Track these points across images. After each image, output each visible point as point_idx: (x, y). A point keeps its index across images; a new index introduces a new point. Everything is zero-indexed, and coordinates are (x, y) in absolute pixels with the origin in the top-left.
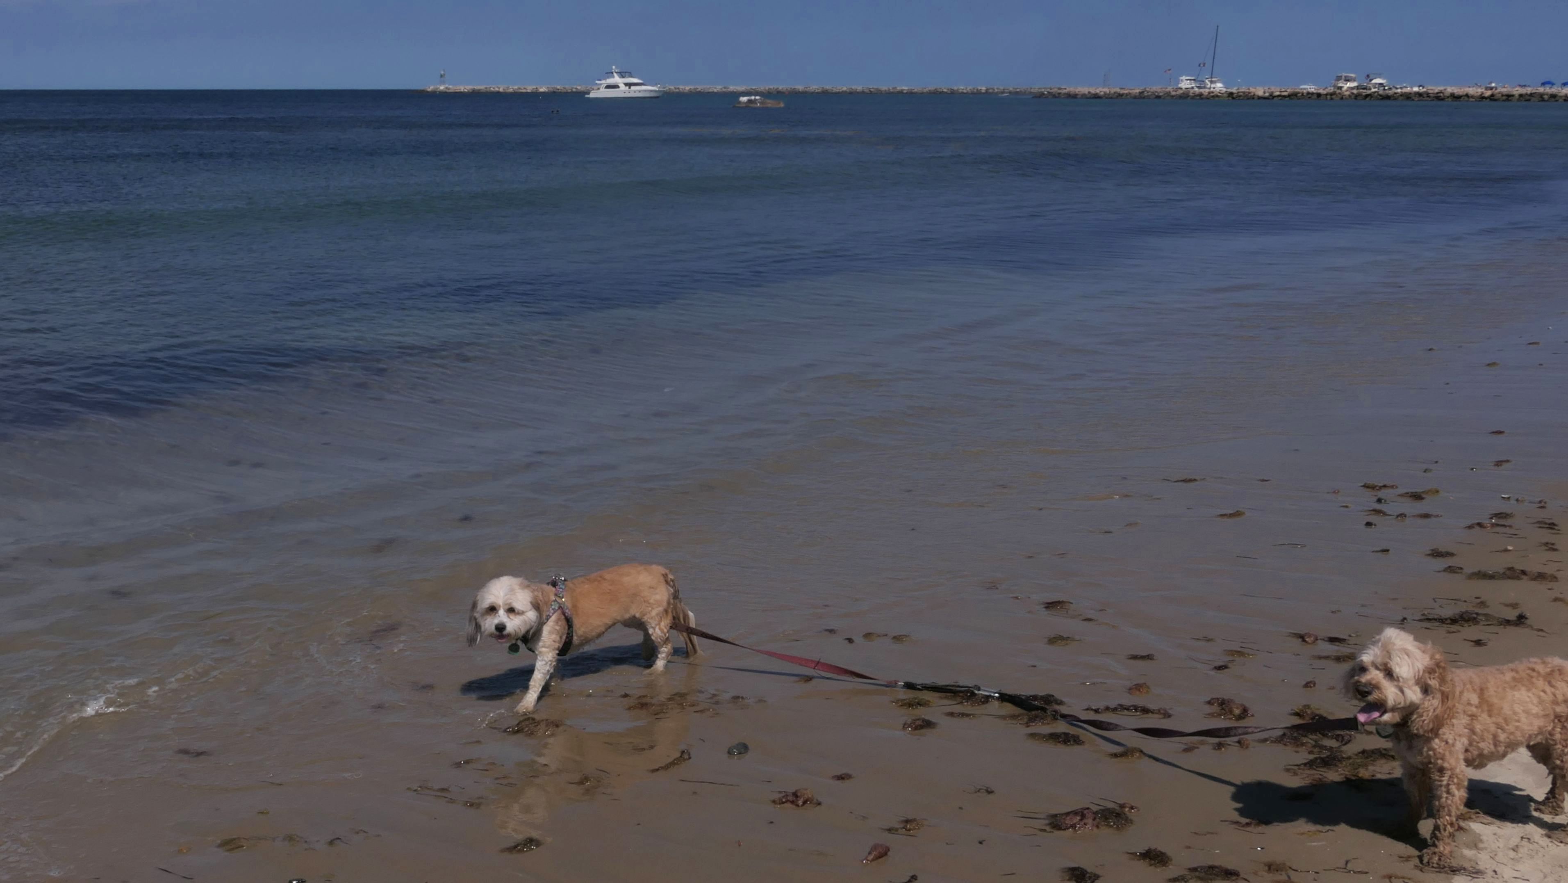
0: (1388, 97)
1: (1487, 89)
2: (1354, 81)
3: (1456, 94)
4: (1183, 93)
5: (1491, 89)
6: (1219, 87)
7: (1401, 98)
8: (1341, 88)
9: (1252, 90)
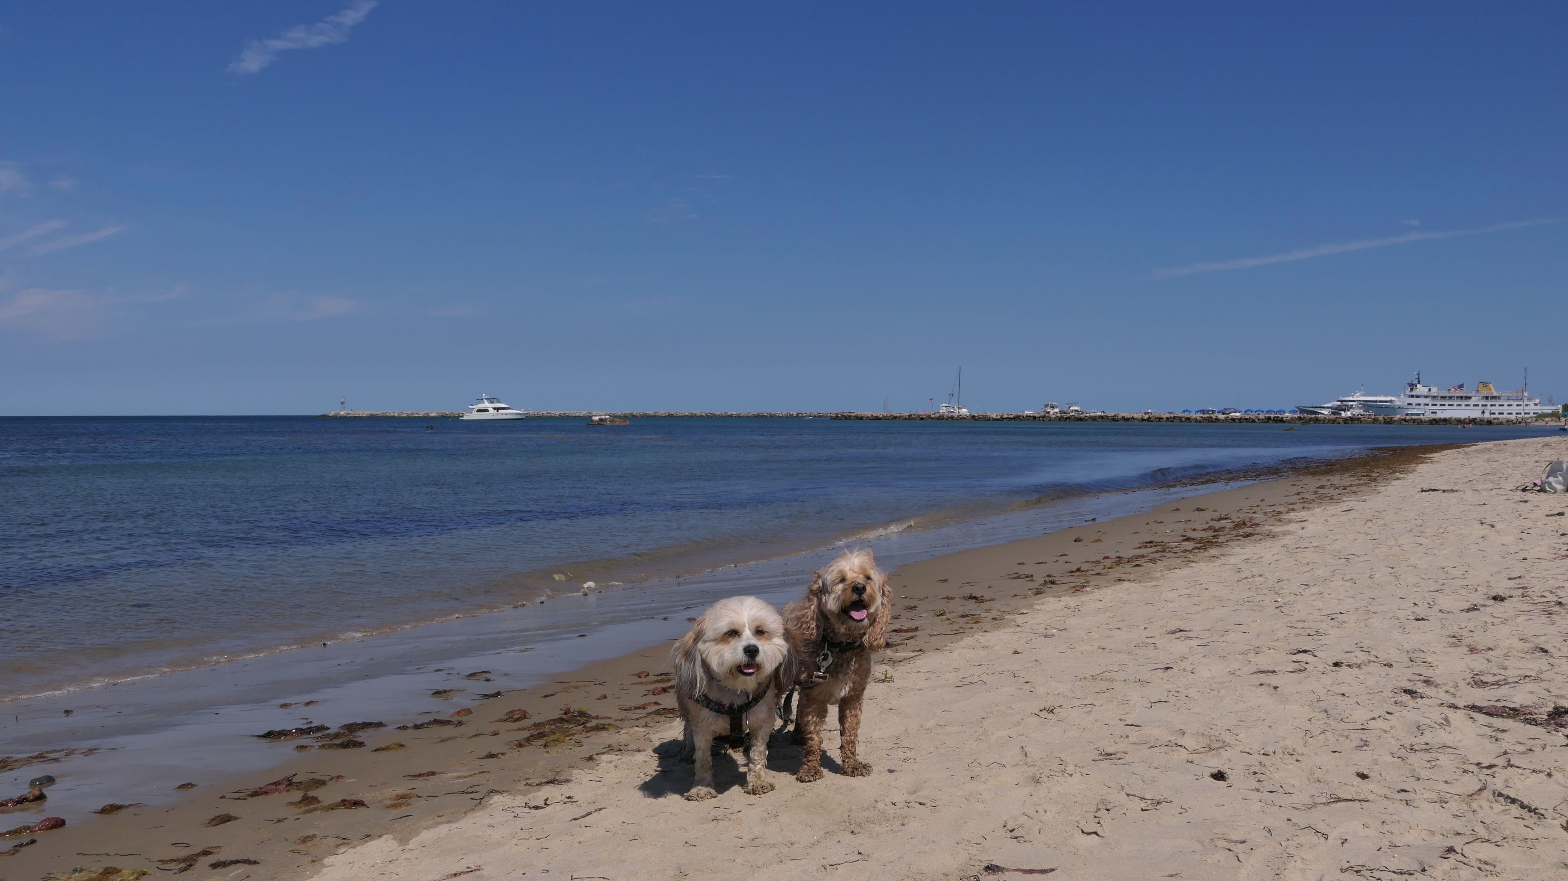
0: (1081, 419)
1: (1146, 413)
2: (1057, 407)
3: (1126, 417)
4: (940, 416)
5: (1148, 413)
6: (964, 411)
7: (1089, 420)
8: (1049, 413)
9: (988, 414)
